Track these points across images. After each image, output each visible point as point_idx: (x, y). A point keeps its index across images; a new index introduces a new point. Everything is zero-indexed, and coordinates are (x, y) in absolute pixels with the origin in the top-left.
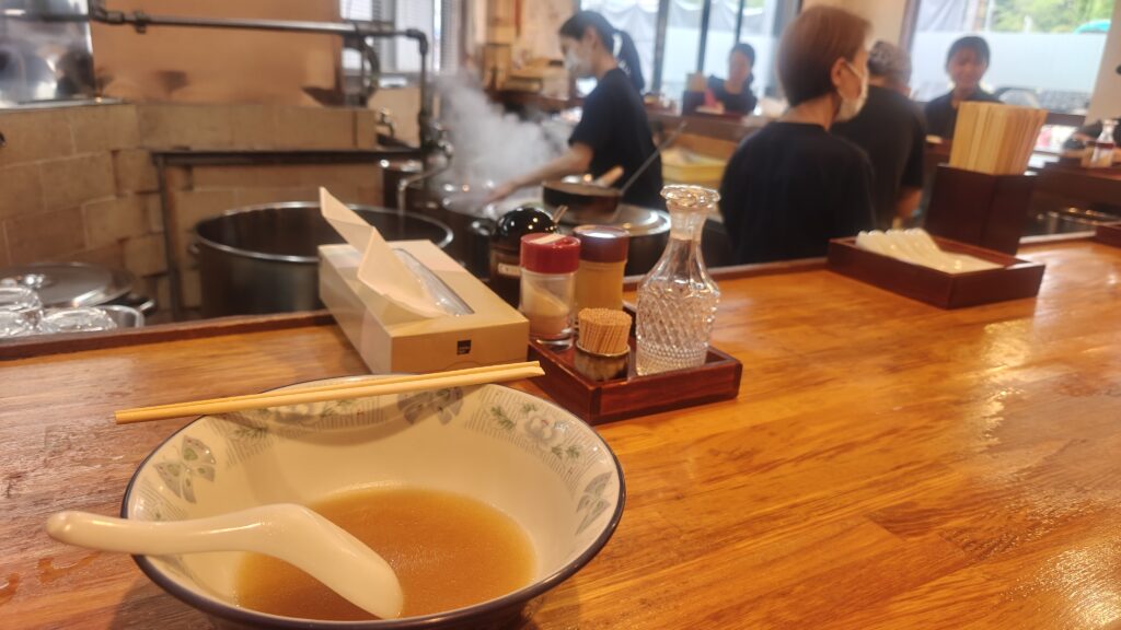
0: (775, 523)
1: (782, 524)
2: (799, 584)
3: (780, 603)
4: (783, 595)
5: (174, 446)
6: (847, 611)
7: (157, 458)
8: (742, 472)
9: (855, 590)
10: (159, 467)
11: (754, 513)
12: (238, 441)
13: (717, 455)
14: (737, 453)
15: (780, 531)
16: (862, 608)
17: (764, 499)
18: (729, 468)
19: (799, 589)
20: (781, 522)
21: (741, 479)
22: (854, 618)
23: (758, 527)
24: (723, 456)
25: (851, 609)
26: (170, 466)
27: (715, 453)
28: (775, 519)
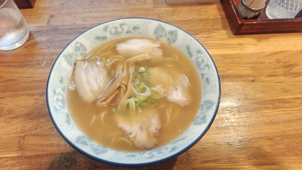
0: (284, 104)
1: (287, 106)
2: (278, 136)
3: (267, 143)
4: (270, 139)
5: (72, 46)
6: (290, 154)
7: (65, 52)
8: (285, 75)
9: (298, 146)
10: (65, 56)
11: (279, 97)
12: (95, 42)
13: (279, 63)
14: (288, 64)
15: (285, 109)
16: (297, 155)
17: (286, 91)
18: (280, 71)
19: (277, 138)
20: (287, 105)
21: (282, 78)
22: (291, 158)
23: (277, 105)
24: (281, 64)
25: (292, 154)
26: (69, 55)
27: (278, 61)
28: (286, 103)
